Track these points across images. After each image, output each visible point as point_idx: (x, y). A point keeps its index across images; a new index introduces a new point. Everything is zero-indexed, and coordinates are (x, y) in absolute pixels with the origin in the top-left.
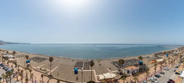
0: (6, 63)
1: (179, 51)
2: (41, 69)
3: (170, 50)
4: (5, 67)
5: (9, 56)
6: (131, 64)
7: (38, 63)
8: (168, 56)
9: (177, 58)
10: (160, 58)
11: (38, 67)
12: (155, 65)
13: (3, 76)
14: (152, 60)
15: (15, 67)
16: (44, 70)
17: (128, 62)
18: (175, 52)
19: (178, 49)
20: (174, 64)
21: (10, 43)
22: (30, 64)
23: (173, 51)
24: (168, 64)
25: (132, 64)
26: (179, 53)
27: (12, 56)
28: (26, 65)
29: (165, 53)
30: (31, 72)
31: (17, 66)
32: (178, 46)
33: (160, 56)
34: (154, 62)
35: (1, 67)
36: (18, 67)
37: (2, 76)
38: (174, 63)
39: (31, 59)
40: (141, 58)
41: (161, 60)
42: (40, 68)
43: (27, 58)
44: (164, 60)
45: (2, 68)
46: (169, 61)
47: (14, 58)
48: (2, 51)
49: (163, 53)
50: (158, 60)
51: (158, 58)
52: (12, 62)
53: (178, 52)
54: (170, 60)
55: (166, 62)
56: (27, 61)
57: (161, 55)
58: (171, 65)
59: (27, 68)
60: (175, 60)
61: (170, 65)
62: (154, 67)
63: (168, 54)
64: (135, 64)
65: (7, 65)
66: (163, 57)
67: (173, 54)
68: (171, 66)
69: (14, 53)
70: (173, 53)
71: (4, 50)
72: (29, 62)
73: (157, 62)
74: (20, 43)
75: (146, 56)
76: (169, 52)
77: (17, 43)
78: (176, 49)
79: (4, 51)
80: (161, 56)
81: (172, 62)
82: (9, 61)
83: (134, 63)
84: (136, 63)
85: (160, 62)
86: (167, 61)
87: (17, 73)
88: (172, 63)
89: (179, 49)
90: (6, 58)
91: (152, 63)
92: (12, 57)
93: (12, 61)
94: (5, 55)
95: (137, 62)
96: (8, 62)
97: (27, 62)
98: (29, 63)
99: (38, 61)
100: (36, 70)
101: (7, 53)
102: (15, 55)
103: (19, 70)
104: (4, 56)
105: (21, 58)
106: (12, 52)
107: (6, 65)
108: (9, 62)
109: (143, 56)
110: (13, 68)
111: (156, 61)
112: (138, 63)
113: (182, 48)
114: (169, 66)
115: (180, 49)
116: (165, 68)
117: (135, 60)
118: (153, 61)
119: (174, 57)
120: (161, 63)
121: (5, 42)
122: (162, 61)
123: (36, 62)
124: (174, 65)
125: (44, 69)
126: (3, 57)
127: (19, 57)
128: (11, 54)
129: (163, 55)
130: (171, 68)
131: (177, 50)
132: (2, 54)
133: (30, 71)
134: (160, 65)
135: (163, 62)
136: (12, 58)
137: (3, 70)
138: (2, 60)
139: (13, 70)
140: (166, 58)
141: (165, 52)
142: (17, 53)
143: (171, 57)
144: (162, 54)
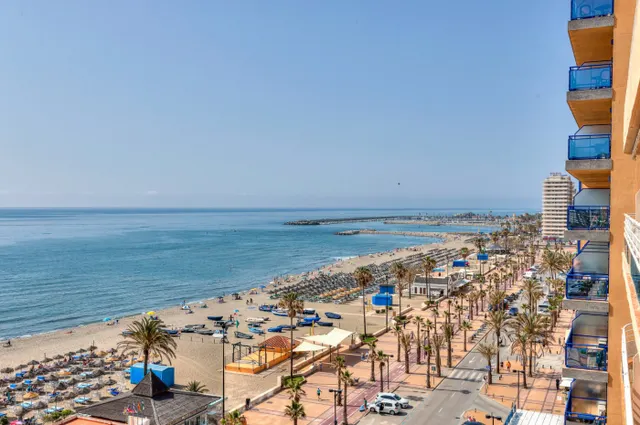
1: (483, 257)
3: (403, 255)
6: (52, 408)
8: (388, 302)
9: (465, 317)
10: (324, 319)
12: (292, 382)
14: (258, 340)
17: (18, 396)
18: (445, 271)
19: (471, 246)
20: (444, 362)
23: (430, 264)
24: (393, 365)
25: (65, 406)
26: (480, 278)
29: (364, 278)
32: (469, 216)
33: (321, 308)
34: (271, 356)
38: (444, 353)
40: (153, 335)
41: (336, 337)
44: (365, 337)
46: (405, 341)
49: (348, 281)
50: (312, 343)
51: (311, 322)
53: (471, 272)
54: (411, 329)
55: (379, 347)
57: (328, 300)
58: (424, 369)
60: (449, 333)
61: (414, 368)
62: (284, 401)
63: (389, 289)
64: (93, 396)
66: (351, 311)
67: (427, 281)
68: (423, 380)
70: (435, 275)
73: (302, 354)
75: (200, 318)
76: (401, 270)
78: (458, 244)
80: (333, 308)
81: (427, 350)
83: (86, 391)
84: (105, 392)
85: (331, 350)
86: (388, 345)
88: (428, 353)
89: (480, 242)
91: (258, 372)
95: (117, 376)
109: (173, 320)
111: (297, 350)
112: (125, 386)
113: (506, 233)
114: (403, 376)
115: (488, 246)
116: (379, 397)
117: (90, 363)
118: (263, 347)
119: (443, 307)
120: (337, 361)
122: (346, 347)
124: (445, 371)
129: (348, 299)
130: (427, 395)
131: (465, 252)
134: (331, 381)
135: (354, 354)
140: (376, 320)
141: (363, 270)
143: (417, 308)
144: (339, 293)
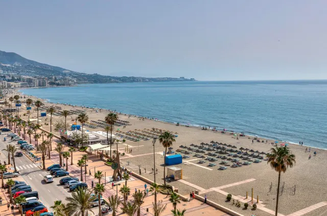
0: (75, 162)
2: (229, 198)
4: (70, 179)
5: (91, 135)
7: (221, 169)
11: (217, 189)
13: (59, 210)
15: (114, 177)
16: (246, 205)
21: (96, 79)
22: (180, 171)
27: (102, 134)
28: (161, 172)
30: (175, 204)
31: (119, 175)
35: (54, 180)
36: (126, 178)
37: (53, 207)
39: (187, 150)
42: (226, 194)
43: (167, 144)
45: (57, 181)
47: (110, 142)
48: (59, 114)
52: (102, 160)
56: (166, 158)
59: (165, 187)
65: (79, 169)
69: (111, 121)
71: (68, 109)
72: (177, 161)
74: (144, 80)
77: (133, 80)
79: (65, 114)
82: (90, 154)
87: (114, 201)
90: (78, 141)
92: (101, 138)
93: (100, 156)
94: (73, 128)
96: (85, 157)
97: (168, 162)
98: (174, 168)
99: (220, 161)
100: (205, 202)
101: (79, 123)
102: (116, 128)
103: (125, 191)
104: (69, 133)
105: (142, 144)
106: (102, 117)
107: (76, 172)
108: (90, 158)
110: (102, 181)
121: (72, 74)
123: (210, 166)
125: (243, 201)
126: (65, 140)
127: (135, 137)
128: (99, 125)
132: (58, 127)
133: (171, 200)
136: (103, 142)
137: (62, 187)
138: (59, 149)
139: (99, 189)
142: (125, 123)
